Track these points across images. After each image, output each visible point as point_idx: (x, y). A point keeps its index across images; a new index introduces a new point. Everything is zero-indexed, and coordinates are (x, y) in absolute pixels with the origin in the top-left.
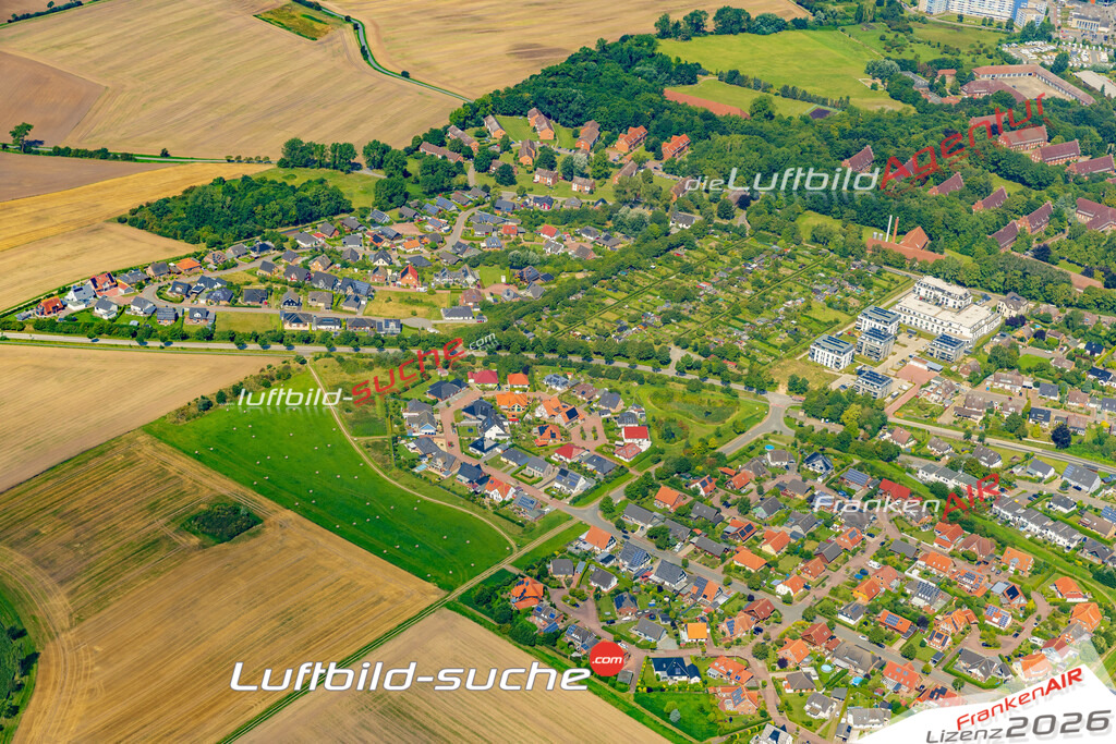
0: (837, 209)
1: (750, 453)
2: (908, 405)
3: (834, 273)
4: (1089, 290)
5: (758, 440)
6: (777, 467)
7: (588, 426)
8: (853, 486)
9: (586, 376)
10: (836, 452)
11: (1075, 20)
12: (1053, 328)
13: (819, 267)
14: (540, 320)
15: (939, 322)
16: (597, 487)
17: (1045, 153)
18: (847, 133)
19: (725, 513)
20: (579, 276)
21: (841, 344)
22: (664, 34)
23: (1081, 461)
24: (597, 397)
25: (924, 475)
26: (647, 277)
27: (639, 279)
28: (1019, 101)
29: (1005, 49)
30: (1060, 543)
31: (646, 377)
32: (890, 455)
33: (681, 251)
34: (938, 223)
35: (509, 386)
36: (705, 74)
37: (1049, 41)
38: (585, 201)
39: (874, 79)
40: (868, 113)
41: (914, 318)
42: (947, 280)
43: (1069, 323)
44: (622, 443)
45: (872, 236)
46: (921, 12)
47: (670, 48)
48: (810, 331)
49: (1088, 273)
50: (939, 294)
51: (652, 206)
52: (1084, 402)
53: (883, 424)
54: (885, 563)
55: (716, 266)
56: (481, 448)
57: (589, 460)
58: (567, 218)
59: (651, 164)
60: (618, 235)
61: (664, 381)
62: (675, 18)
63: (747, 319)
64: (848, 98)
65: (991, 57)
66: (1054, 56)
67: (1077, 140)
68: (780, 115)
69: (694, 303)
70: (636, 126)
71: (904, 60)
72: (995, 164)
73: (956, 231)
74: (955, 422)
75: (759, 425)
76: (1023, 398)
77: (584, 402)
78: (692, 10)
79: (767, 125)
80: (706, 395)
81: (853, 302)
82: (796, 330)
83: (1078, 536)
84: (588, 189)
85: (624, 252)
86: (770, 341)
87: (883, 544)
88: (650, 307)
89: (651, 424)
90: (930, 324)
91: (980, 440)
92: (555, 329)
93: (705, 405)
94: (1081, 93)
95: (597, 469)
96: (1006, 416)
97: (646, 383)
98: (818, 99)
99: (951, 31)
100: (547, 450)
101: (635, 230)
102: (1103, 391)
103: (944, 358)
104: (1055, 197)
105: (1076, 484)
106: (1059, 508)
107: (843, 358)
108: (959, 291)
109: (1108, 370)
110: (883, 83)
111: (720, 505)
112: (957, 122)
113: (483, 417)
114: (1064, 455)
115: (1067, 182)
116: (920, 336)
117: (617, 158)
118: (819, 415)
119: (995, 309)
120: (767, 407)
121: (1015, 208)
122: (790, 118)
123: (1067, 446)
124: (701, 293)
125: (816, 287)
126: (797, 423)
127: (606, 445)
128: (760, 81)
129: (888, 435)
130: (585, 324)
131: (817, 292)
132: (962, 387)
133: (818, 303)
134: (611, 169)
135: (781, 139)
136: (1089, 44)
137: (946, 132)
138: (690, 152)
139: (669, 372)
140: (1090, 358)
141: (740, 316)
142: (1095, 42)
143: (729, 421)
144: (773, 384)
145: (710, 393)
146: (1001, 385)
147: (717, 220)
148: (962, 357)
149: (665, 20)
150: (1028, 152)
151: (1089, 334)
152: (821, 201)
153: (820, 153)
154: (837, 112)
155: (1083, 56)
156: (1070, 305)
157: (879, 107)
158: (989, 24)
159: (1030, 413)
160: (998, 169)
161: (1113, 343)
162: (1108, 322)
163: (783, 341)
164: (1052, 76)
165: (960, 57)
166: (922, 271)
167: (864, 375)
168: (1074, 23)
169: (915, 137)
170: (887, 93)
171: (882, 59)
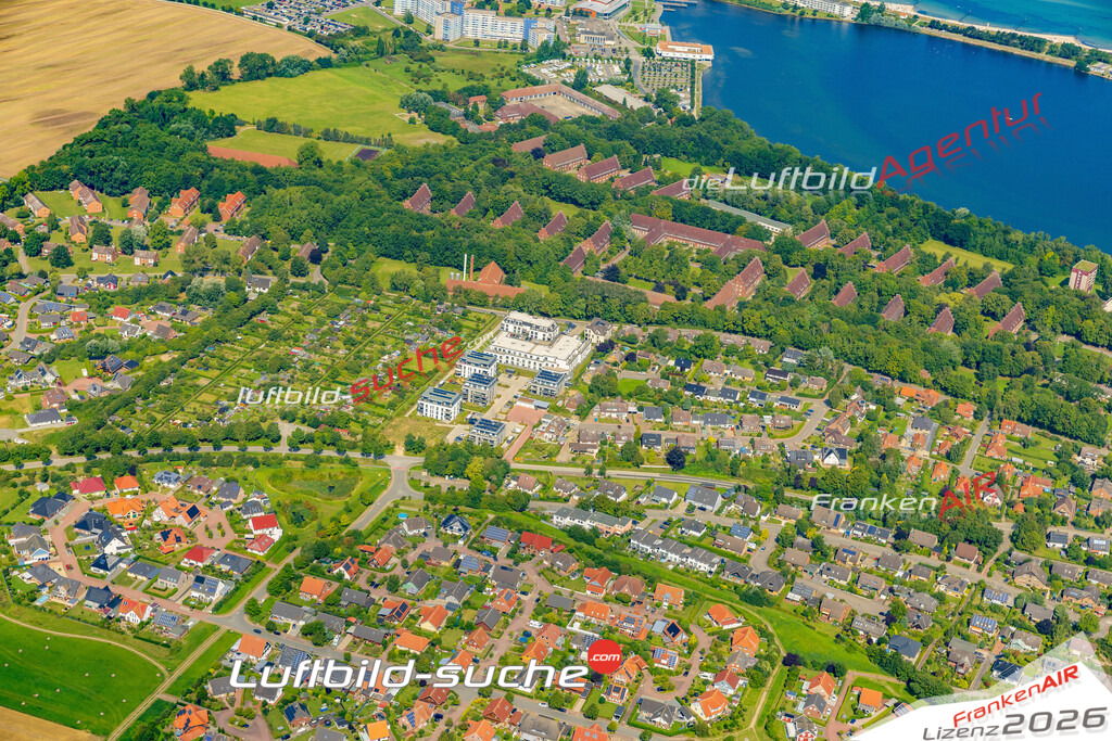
0: (409, 252)
1: (385, 525)
2: (524, 448)
3: (421, 320)
4: (664, 306)
5: (388, 510)
6: (415, 535)
7: (212, 523)
8: (496, 544)
9: (197, 467)
10: (470, 510)
11: (583, 36)
12: (641, 348)
13: (405, 316)
14: (135, 412)
15: (534, 357)
16: (237, 589)
17: (590, 172)
18: (399, 172)
19: (375, 595)
20: (165, 358)
21: (448, 395)
22: (191, 86)
23: (699, 480)
24: (215, 489)
25: (559, 520)
26: (236, 350)
27: (230, 353)
28: (552, 122)
29: (526, 70)
30: (702, 569)
31: (260, 460)
32: (520, 503)
33: (265, 316)
34: (511, 256)
35: (118, 491)
36: (242, 124)
37: (564, 58)
38: (150, 275)
39: (409, 112)
40: (415, 150)
41: (510, 357)
42: (531, 313)
43: (654, 341)
44: (252, 536)
45: (449, 276)
46: (438, 41)
47: (199, 100)
48: (413, 384)
49: (659, 288)
50: (528, 328)
51: (223, 272)
52: (687, 420)
53: (507, 471)
54: (544, 620)
55: (303, 328)
56: (105, 567)
57: (223, 560)
58: (138, 296)
59: (211, 226)
60: (194, 308)
61: (279, 461)
62: (201, 67)
63: (348, 381)
64: (389, 135)
65: (514, 80)
66: (573, 73)
67: (615, 156)
68: (329, 161)
69: (291, 371)
70: (187, 189)
71: (435, 91)
72: (546, 188)
73: (529, 262)
74: (573, 459)
75: (385, 492)
76: (631, 424)
77: (202, 496)
78: (215, 59)
79: (319, 172)
80: (325, 469)
82: (399, 385)
83: (717, 559)
84: (151, 261)
85: (206, 326)
86: (376, 401)
87: (538, 600)
88: (247, 382)
89: (277, 509)
90: (527, 361)
91: (601, 474)
92: (153, 420)
93: (327, 480)
94: (606, 107)
95: (233, 569)
96: (620, 446)
97: (261, 466)
98: (361, 139)
99: (471, 56)
100: (174, 556)
101: (212, 300)
102: (702, 406)
103: (548, 394)
104: (610, 215)
105: (700, 505)
106: (691, 532)
107: (452, 410)
108: (545, 323)
109: (702, 384)
110: (419, 116)
111: (366, 587)
112: (501, 149)
113: (99, 531)
114: (681, 476)
115: (616, 198)
116: (519, 374)
117: (174, 224)
118: (443, 472)
119: (584, 337)
120: (388, 471)
121: (576, 230)
122: (339, 162)
123: (683, 468)
124: (295, 359)
125: (407, 337)
126: (423, 484)
127: (236, 541)
128: (300, 127)
129: (514, 483)
130: (183, 410)
131: (409, 342)
132: (572, 421)
133: (413, 353)
134: (171, 237)
135: (337, 186)
136: (600, 58)
137: (495, 161)
138: (248, 209)
139: (282, 449)
140: (681, 374)
141: (339, 379)
142: (605, 56)
143: (355, 493)
144: (389, 447)
145: (329, 466)
146: (607, 414)
147: (293, 279)
148: (563, 391)
149: (189, 73)
150: (573, 172)
151: (675, 349)
152: (392, 247)
153: (379, 196)
154: (384, 152)
155: (599, 71)
156: (651, 323)
157: (423, 142)
158: (505, 47)
159: (641, 439)
160: (550, 193)
161: (699, 356)
162: (689, 335)
163: (389, 399)
164: (575, 93)
165: (486, 82)
166: (505, 307)
167: (477, 423)
168: (582, 39)
169: (466, 169)
170: (427, 126)
171: (414, 92)
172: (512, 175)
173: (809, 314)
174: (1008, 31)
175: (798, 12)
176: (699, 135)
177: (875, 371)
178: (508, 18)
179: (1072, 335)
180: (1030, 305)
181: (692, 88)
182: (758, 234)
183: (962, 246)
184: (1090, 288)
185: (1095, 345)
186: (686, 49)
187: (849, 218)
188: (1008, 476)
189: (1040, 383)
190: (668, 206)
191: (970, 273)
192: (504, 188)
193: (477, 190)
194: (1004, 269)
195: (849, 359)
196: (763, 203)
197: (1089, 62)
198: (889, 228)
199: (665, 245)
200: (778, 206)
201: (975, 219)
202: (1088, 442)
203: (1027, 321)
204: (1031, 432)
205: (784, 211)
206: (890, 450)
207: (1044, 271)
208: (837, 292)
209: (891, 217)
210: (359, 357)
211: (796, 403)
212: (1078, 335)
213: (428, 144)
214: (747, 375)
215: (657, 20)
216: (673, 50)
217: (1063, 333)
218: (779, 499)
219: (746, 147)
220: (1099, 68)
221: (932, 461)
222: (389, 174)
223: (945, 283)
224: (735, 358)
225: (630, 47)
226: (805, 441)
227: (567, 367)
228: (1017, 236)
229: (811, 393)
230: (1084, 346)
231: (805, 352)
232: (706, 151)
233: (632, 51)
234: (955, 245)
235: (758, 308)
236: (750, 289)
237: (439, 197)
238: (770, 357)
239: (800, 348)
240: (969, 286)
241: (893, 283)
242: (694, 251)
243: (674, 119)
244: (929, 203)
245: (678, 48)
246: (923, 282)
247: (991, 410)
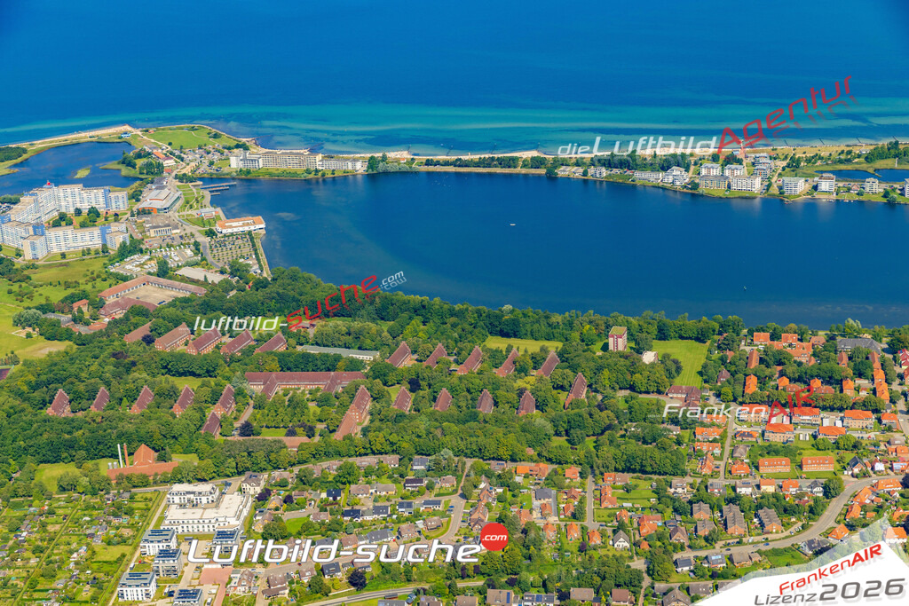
0: (66, 454)
3: (95, 513)
4: (301, 448)
11: (152, 231)
12: (294, 489)
13: (80, 513)
15: (207, 521)
17: (197, 345)
18: (33, 383)
21: (143, 576)
23: (383, 592)
28: (151, 310)
29: (113, 270)
34: (157, 436)
37: (142, 253)
39: (24, 328)
40: (41, 361)
41: (185, 526)
42: (190, 482)
43: (303, 480)
45: (107, 467)
46: (29, 261)
48: (107, 574)
49: (291, 433)
50: (192, 496)
52: (355, 542)
63: (47, 587)
64: (12, 353)
65: (105, 280)
66: (153, 263)
71: (42, 305)
72: (165, 367)
73: (174, 437)
74: (270, 604)
81: (126, 533)
82: (95, 578)
86: (78, 598)
90: (201, 526)
94: (192, 287)
96: (306, 581)
99: (61, 268)
102: (362, 527)
104: (228, 379)
107: (150, 589)
108: (205, 487)
109: (356, 508)
110: (34, 330)
112: (116, 343)
114: (365, 594)
115: (226, 362)
119: (241, 491)
121: (204, 399)
123: (365, 585)
125: (88, 532)
131: (91, 536)
132: (257, 570)
133: (98, 544)
136: (172, 246)
137: (114, 355)
140: (335, 502)
141: (39, 587)
142: (176, 243)
150: (181, 348)
151: (322, 482)
152: (49, 453)
153: (23, 410)
154: (14, 369)
155: (174, 257)
156: (294, 464)
157: (46, 351)
158: (89, 254)
159: (322, 570)
160: (169, 372)
161: (344, 484)
162: (331, 467)
163: (90, 594)
164: (162, 280)
165: (82, 287)
166: (165, 482)
167: (176, 595)
168: (152, 233)
169: (93, 368)
170: (43, 337)
171: (20, 310)
172: (134, 364)
173: (422, 424)
174: (487, 156)
175: (320, 174)
176: (278, 293)
177: (489, 459)
178: (86, 229)
179: (627, 389)
180: (589, 373)
181: (256, 254)
182: (354, 366)
183: (515, 336)
184: (625, 347)
185: (647, 392)
186: (241, 223)
187: (421, 334)
188: (626, 521)
189: (618, 435)
190: (273, 360)
191: (533, 358)
192: (130, 377)
193: (108, 384)
194: (557, 348)
195: (466, 454)
196: (349, 339)
197: (556, 168)
198: (456, 335)
199: (281, 393)
200: (362, 337)
201: (518, 311)
202: (674, 475)
203: (590, 386)
204: (628, 478)
205: (368, 341)
206: (528, 524)
207: (587, 341)
208: (435, 399)
209: (454, 326)
210: (51, 562)
211: (438, 503)
212: (632, 388)
213: (50, 355)
214: (388, 490)
215: (208, 204)
216: (231, 227)
217: (621, 389)
218: (453, 591)
219: (320, 295)
220: (564, 171)
221: (563, 524)
222: (25, 388)
223: (516, 370)
224: (374, 477)
225: (194, 231)
226: (456, 535)
227: (238, 523)
228: (557, 318)
229: (446, 492)
230: (641, 396)
231: (430, 458)
232: (283, 304)
233: (197, 235)
234: (511, 337)
235: (380, 429)
236: (364, 414)
237: (75, 398)
238: (403, 469)
239: (422, 454)
240: (535, 368)
241: (478, 381)
242: (307, 392)
243: (251, 284)
244: (480, 307)
245: (234, 224)
246: (500, 373)
247: (592, 467)
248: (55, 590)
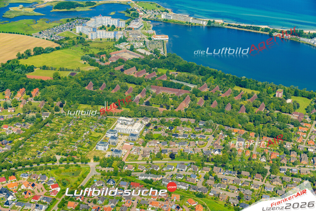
0: (89, 102)
1: (90, 184)
2: (128, 157)
3: (94, 121)
4: (164, 112)
5: (91, 179)
6: (99, 186)
7: (39, 188)
8: (123, 186)
9: (33, 171)
10: (115, 177)
11: (131, 35)
12: (158, 124)
13: (89, 121)
14: (13, 156)
15: (128, 130)
16: (49, 207)
17: (138, 74)
18: (83, 78)
19: (90, 205)
20: (20, 139)
21: (104, 143)
22: (20, 58)
23: (180, 162)
24: (39, 177)
25: (141, 177)
26: (41, 135)
27: (39, 136)
28: (125, 61)
29: (116, 46)
30: (184, 188)
31: (51, 167)
32: (129, 174)
33: (48, 124)
35: (10, 181)
36: (36, 68)
37: (126, 42)
38: (13, 115)
39: (84, 61)
40: (87, 72)
41: (121, 130)
42: (126, 117)
43: (162, 122)
44: (51, 191)
45: (101, 108)
46: (90, 40)
47: (22, 62)
48: (94, 141)
49: (162, 107)
50: (125, 121)
51: (35, 112)
52: (174, 144)
53: (124, 164)
54: (140, 208)
55: (60, 127)
56: (8, 204)
57: (43, 199)
58: (10, 121)
59: (30, 99)
60: (27, 123)
61: (57, 167)
62: (22, 52)
63: (75, 141)
64: (79, 68)
65: (113, 49)
66: (129, 46)
67: (144, 69)
68: (62, 77)
69: (58, 140)
70: (21, 88)
71: (91, 54)
72: (126, 80)
74: (143, 159)
75: (89, 174)
76: (158, 147)
77: (35, 180)
78: (26, 50)
79: (60, 81)
80: (71, 168)
81: (102, 129)
82: (90, 141)
83: (188, 185)
84: (13, 111)
85: (31, 129)
86: (83, 147)
87: (138, 202)
88: (45, 144)
89: (58, 182)
90: (126, 131)
91: (151, 162)
92: (18, 158)
93: (72, 172)
94: (140, 55)
95: (47, 201)
96: (156, 154)
97: (52, 169)
98: (71, 70)
99: (100, 43)
100: (29, 199)
101: (32, 121)
102: (178, 140)
103: (133, 140)
104: (145, 86)
105: (181, 169)
106: (179, 178)
107: (106, 147)
108: (130, 119)
109: (177, 134)
110: (87, 62)
111: (87, 203)
112: (112, 70)
113: (6, 194)
114: (174, 161)
115: (146, 81)
116: (124, 135)
117: (19, 99)
118: (106, 166)
119: (141, 122)
120: (89, 167)
121: (136, 92)
122: (65, 77)
123: (175, 158)
124: (59, 136)
125: (91, 127)
126: (100, 170)
127: (47, 193)
128: (53, 67)
129: (126, 168)
130: (27, 154)
131: (91, 128)
132: (141, 148)
133: (93, 131)
134: (18, 103)
135: (66, 84)
136: (136, 41)
137: (110, 73)
138: (40, 93)
139: (58, 164)
140: (171, 131)
141: (72, 141)
142: (138, 40)
143: (80, 175)
144: (89, 160)
145: (72, 167)
146: (151, 145)
147: (55, 113)
148: (138, 139)
149: (19, 54)
150: (133, 75)
151: (168, 124)
152: (83, 101)
153: (78, 86)
154: (78, 73)
155: (137, 45)
156: (160, 117)
157: (89, 69)
158: (109, 40)
159: (162, 151)
160: (127, 81)
161: (175, 125)
162: (172, 119)
163: (87, 146)
164: (131, 52)
165: (105, 50)
166: (118, 116)
167: (114, 151)
168: (131, 36)
169: (102, 76)
170: (89, 65)
171: (84, 55)
172: (116, 77)
173: (205, 111)
174: (249, 25)
175: (191, 24)
176: (167, 61)
177: (225, 126)
178: (109, 32)
179: (279, 110)
180: (266, 103)
181: (164, 48)
182: (187, 89)
183: (245, 87)
184: (282, 96)
185: (285, 113)
186: (161, 37)
187: (212, 82)
188: (267, 153)
189: (272, 125)
190: (161, 82)
191: (248, 95)
192: (114, 81)
193: (106, 82)
194: (257, 93)
195: (218, 123)
196: (188, 80)
197: (273, 33)
198: (224, 84)
199: (161, 94)
200: (192, 80)
201: (247, 79)
202: (287, 141)
203: (266, 107)
204: (272, 139)
205: (194, 81)
206: (233, 148)
207: (269, 93)
208: (212, 103)
209: (224, 81)
210: (77, 134)
211: (205, 137)
212: (280, 110)
213: (90, 70)
214: (189, 130)
215: (151, 29)
216: (157, 37)
217: (276, 110)
218: (203, 165)
219: (181, 64)
220: (275, 34)
221: (245, 150)
222: (80, 79)
223: (241, 98)
224: (186, 125)
225: (145, 37)
226: (208, 148)
227: (138, 132)
228: (260, 83)
229: (208, 134)
230: (283, 113)
231: (205, 122)
232: (169, 65)
233: (145, 39)
234: (243, 87)
235: (190, 110)
236: (187, 105)
237: (95, 85)
238: (196, 124)
239: (203, 120)
240: (248, 99)
241: (227, 100)
242: (170, 95)
243: (159, 57)
244: (234, 76)
245: (158, 37)
246: (236, 99)
247: (259, 134)
248: (77, 143)
